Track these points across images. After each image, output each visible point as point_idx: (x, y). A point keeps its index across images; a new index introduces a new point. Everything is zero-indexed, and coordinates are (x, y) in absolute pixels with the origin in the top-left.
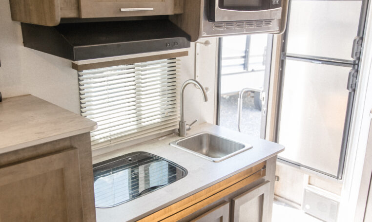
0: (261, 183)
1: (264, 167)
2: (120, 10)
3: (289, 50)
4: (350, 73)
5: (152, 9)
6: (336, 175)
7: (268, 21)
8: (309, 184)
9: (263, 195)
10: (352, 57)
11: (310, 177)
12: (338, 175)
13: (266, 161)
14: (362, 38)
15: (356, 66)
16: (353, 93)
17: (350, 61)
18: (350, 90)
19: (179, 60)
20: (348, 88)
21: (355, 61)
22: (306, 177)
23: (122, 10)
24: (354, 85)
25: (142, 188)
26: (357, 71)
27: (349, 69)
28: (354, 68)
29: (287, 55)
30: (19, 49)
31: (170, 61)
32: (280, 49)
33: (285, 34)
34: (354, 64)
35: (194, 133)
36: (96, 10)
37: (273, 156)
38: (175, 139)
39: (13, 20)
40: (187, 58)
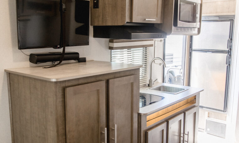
0: (194, 106)
1: (195, 99)
2: (145, 19)
3: (194, 47)
4: (227, 56)
6: (223, 110)
7: (194, 28)
8: (208, 117)
9: (195, 113)
10: (228, 48)
11: (209, 113)
12: (224, 109)
13: (196, 96)
14: (231, 39)
15: (230, 53)
16: (229, 66)
17: (226, 51)
18: (228, 65)
19: (148, 49)
20: (226, 64)
21: (229, 50)
23: (146, 19)
24: (229, 62)
26: (230, 55)
28: (228, 54)
29: (193, 49)
30: (92, 39)
31: (145, 49)
32: (189, 46)
33: (191, 37)
34: (228, 52)
35: (155, 86)
36: (137, 19)
37: (199, 93)
38: (148, 88)
39: (91, 25)
40: (152, 48)
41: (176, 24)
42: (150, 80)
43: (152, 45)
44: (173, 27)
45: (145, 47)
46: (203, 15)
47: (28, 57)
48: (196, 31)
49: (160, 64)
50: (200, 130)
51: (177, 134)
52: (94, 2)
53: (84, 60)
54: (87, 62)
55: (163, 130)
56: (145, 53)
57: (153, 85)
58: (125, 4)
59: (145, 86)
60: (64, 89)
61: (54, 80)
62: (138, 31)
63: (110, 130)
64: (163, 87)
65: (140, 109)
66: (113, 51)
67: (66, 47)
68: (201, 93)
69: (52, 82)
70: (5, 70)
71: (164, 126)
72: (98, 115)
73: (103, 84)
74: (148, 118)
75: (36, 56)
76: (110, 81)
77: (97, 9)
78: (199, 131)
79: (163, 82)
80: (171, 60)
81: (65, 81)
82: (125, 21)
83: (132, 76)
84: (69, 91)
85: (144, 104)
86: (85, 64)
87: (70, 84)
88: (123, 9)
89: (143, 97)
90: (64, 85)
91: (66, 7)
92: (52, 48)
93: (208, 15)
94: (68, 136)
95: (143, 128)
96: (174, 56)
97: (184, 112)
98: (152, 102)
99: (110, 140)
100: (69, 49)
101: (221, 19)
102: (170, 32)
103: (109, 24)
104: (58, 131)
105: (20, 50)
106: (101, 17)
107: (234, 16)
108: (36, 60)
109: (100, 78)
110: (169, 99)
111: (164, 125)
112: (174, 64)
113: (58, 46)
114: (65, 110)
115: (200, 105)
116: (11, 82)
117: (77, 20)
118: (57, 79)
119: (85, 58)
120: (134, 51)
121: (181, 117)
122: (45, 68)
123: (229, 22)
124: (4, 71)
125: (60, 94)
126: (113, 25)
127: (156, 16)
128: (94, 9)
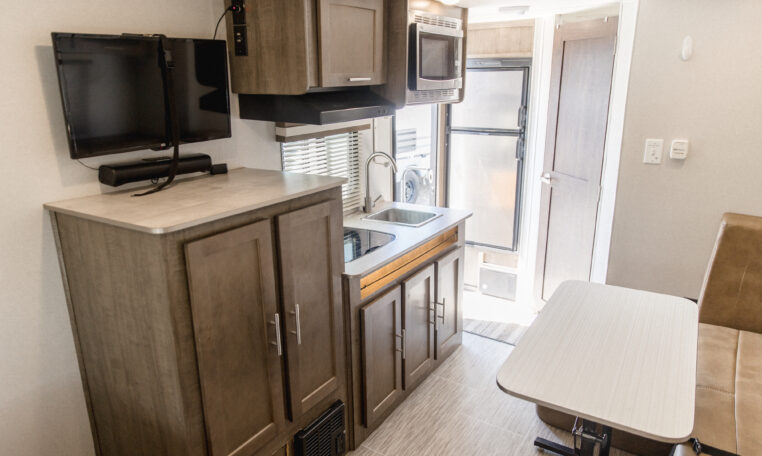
0: (455, 248)
1: (457, 232)
2: (349, 79)
3: (454, 124)
4: (517, 142)
5: (369, 79)
6: (511, 247)
7: (451, 89)
8: (484, 262)
9: (458, 260)
10: (518, 125)
11: (485, 255)
12: (513, 246)
13: (457, 227)
14: (526, 107)
16: (521, 162)
17: (516, 130)
18: (519, 159)
19: (361, 134)
20: (517, 157)
21: (521, 130)
22: (481, 254)
23: (352, 80)
24: (522, 154)
25: (363, 249)
26: (524, 140)
27: (515, 139)
28: (520, 136)
29: (452, 129)
30: (237, 123)
31: (352, 135)
32: (444, 123)
33: (448, 107)
34: (520, 133)
35: (378, 210)
36: (331, 80)
37: (463, 221)
38: (363, 215)
39: (233, 92)
40: (369, 132)
41: (413, 86)
42: (367, 200)
43: (367, 127)
44: (408, 92)
45: (354, 130)
46: (468, 56)
47: (97, 173)
48: (455, 95)
49: (386, 164)
50: (469, 287)
51: (422, 304)
52: (236, 42)
53: (222, 170)
54: (230, 175)
55: (394, 303)
56: (353, 143)
57: (373, 209)
58: (305, 49)
59: (356, 211)
60: (182, 247)
61: (158, 231)
62: (335, 106)
63: (287, 316)
64: (395, 211)
65: (346, 264)
66: (284, 144)
67: (180, 146)
68: (467, 221)
69: (155, 235)
70: (45, 207)
71: (395, 294)
72: (260, 290)
73: (267, 226)
74: (363, 281)
75: (114, 171)
76: (281, 218)
77: (245, 58)
78: (466, 290)
79: (394, 199)
80: (412, 143)
81: (184, 230)
82: (306, 85)
83: (325, 204)
84: (193, 249)
85: (357, 254)
86: (227, 180)
87: (193, 234)
88: (301, 60)
89: (354, 234)
90: (181, 238)
91: (173, 57)
92: (150, 150)
93: (479, 56)
94: (199, 340)
95: (355, 303)
96: (418, 135)
97: (435, 262)
98: (373, 246)
99: (288, 335)
100: (187, 149)
101: (506, 65)
102: (402, 101)
103: (272, 90)
104: (176, 333)
105: (76, 161)
106: (254, 75)
107: (531, 59)
108: (114, 178)
109: (260, 215)
110: (406, 239)
111: (397, 291)
112: (418, 151)
113: (163, 145)
114: (188, 289)
115: (467, 238)
116: (62, 231)
117: (202, 78)
118: (164, 229)
119: (225, 165)
120: (331, 141)
121: (429, 272)
122: (136, 195)
123: (522, 73)
124: (42, 207)
125: (174, 258)
126: (282, 93)
127: (371, 70)
128: (238, 57)
